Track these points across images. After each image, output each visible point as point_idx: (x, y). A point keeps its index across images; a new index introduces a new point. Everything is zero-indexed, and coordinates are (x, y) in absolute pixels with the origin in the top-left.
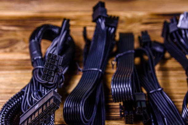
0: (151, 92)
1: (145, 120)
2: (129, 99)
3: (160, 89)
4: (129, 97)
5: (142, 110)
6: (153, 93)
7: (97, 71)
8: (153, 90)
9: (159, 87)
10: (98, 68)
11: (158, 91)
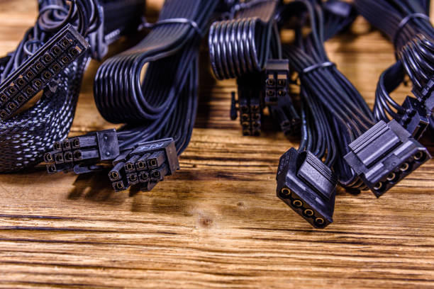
0: (306, 70)
1: (287, 121)
2: (250, 67)
3: (327, 64)
4: (250, 61)
5: (277, 89)
6: (311, 72)
7: (185, 24)
8: (312, 64)
9: (326, 60)
10: (188, 18)
11: (323, 68)
